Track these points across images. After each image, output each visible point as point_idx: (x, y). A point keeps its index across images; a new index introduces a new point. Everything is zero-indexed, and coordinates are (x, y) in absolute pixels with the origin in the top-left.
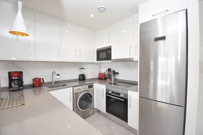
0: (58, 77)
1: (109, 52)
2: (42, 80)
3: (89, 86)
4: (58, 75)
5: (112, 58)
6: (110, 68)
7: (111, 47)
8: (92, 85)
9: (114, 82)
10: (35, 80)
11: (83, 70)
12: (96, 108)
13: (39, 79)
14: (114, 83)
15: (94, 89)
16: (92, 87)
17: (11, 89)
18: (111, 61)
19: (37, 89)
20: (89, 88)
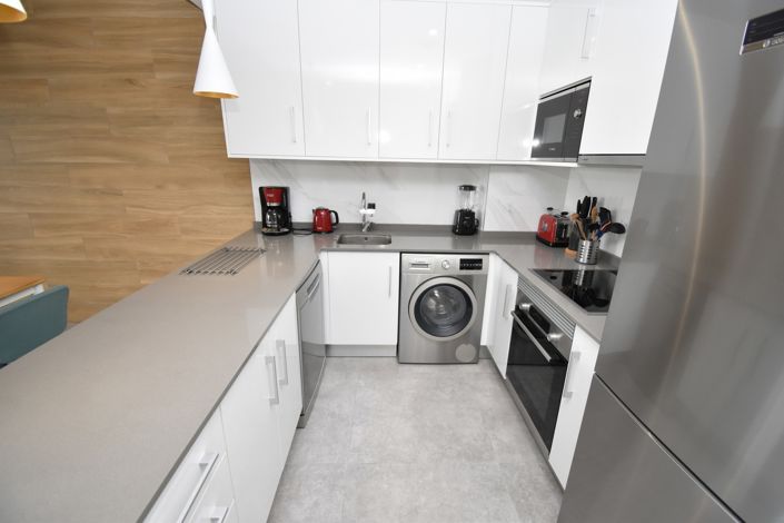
0: (371, 211)
1: (577, 113)
2: (333, 214)
3: (462, 261)
4: (372, 206)
5: (582, 151)
6: (592, 196)
7: (587, 85)
8: (480, 261)
9: (591, 268)
10: (317, 212)
11: (472, 192)
12: (485, 347)
13: (328, 212)
14: (586, 272)
15: (486, 276)
16: (480, 268)
17: (265, 230)
18: (575, 165)
19: (323, 237)
20: (461, 268)
